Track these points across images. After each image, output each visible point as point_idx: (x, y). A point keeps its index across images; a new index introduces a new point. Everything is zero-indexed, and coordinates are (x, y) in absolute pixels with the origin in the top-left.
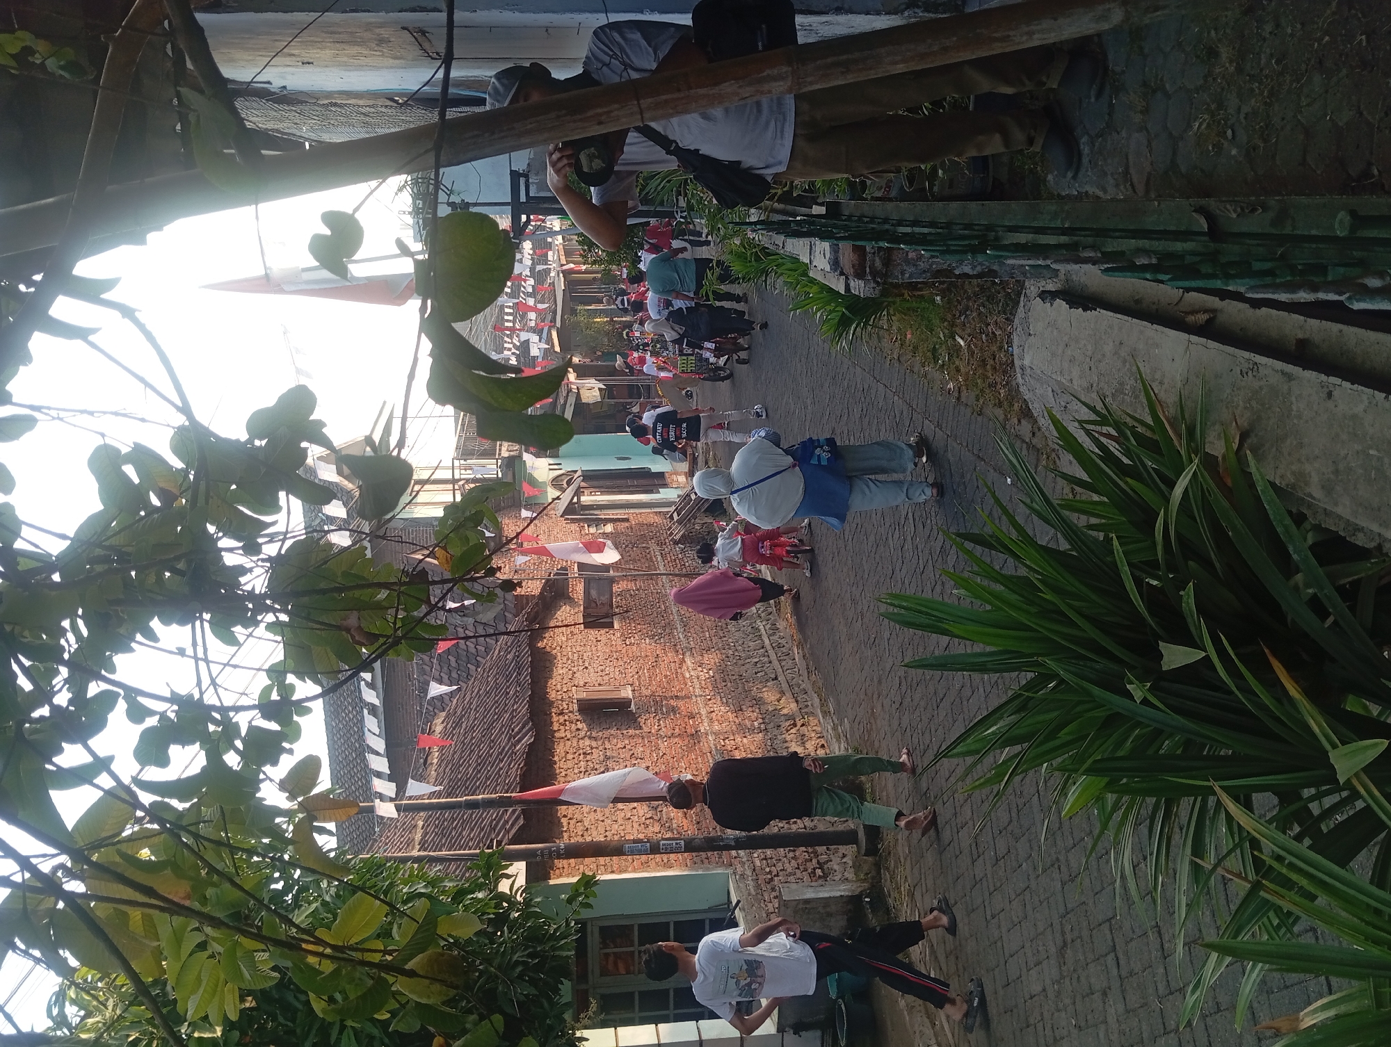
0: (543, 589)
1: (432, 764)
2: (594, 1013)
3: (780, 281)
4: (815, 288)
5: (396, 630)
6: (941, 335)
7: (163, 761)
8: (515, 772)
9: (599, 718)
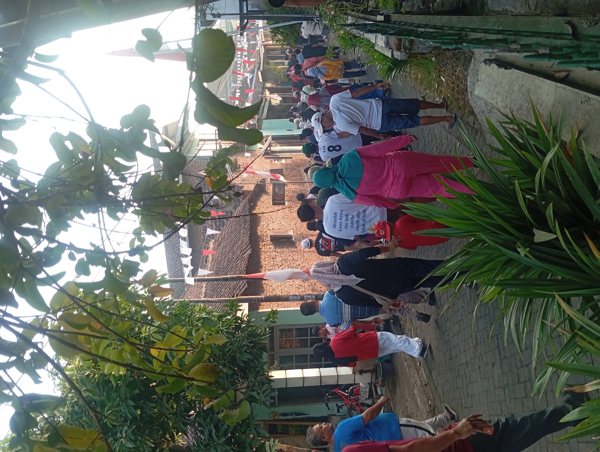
0: (255, 188)
1: (209, 261)
2: (276, 366)
3: (361, 50)
4: (377, 54)
5: (188, 215)
6: (434, 76)
7: (87, 273)
8: (243, 265)
9: (279, 243)
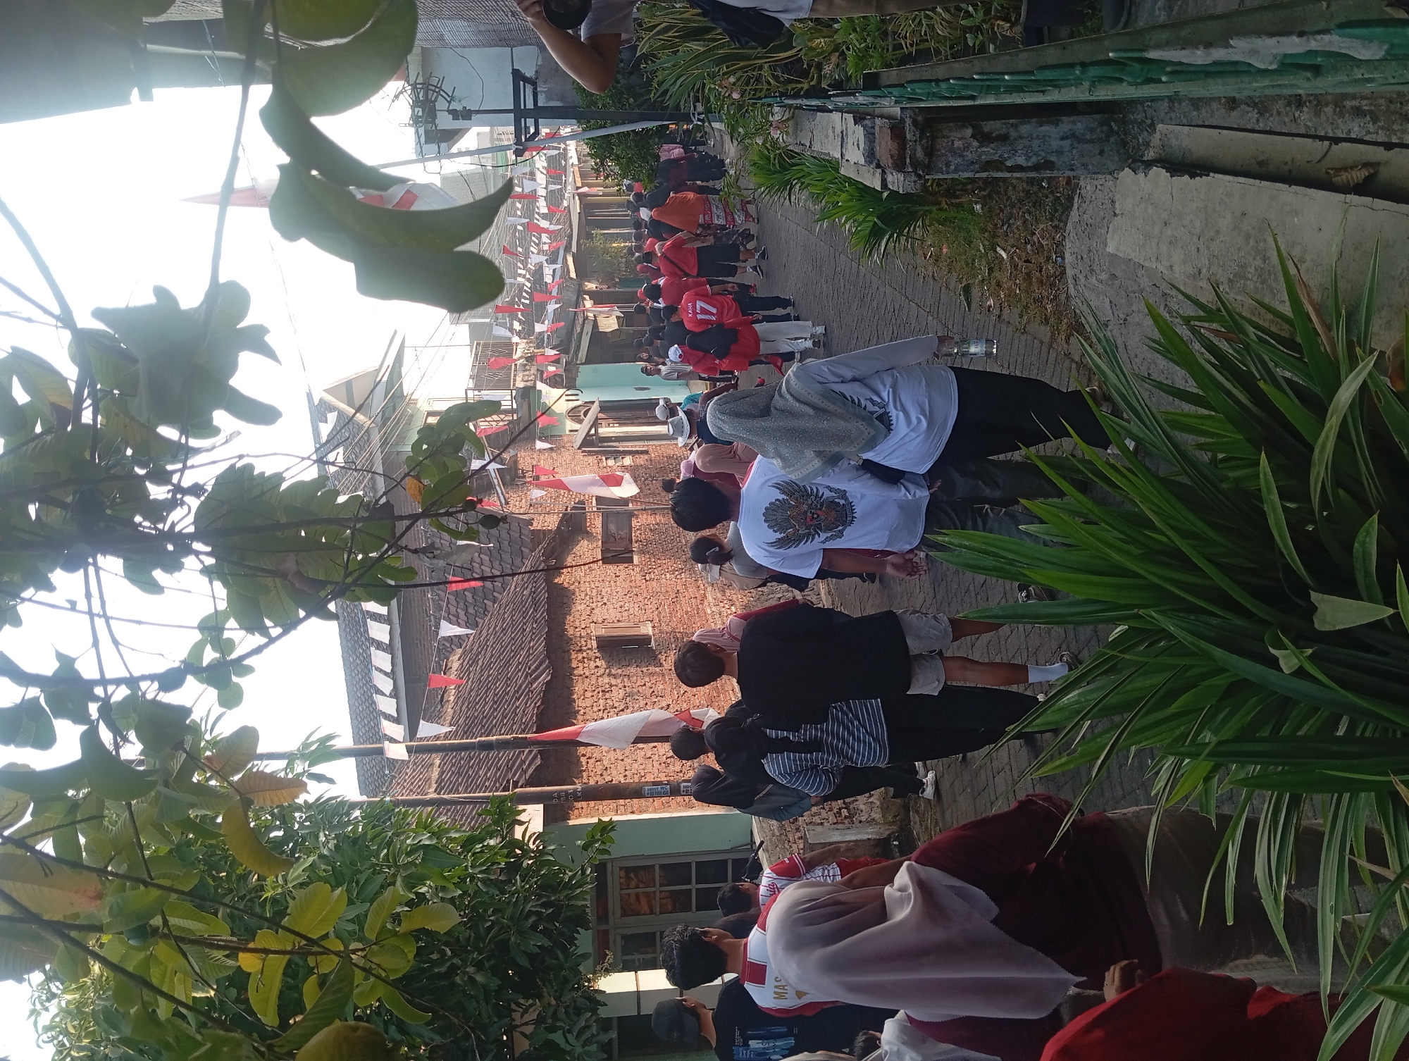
0: (561, 523)
1: (448, 701)
4: (846, 189)
6: (981, 248)
7: (47, 740)
8: (532, 711)
9: (617, 655)
